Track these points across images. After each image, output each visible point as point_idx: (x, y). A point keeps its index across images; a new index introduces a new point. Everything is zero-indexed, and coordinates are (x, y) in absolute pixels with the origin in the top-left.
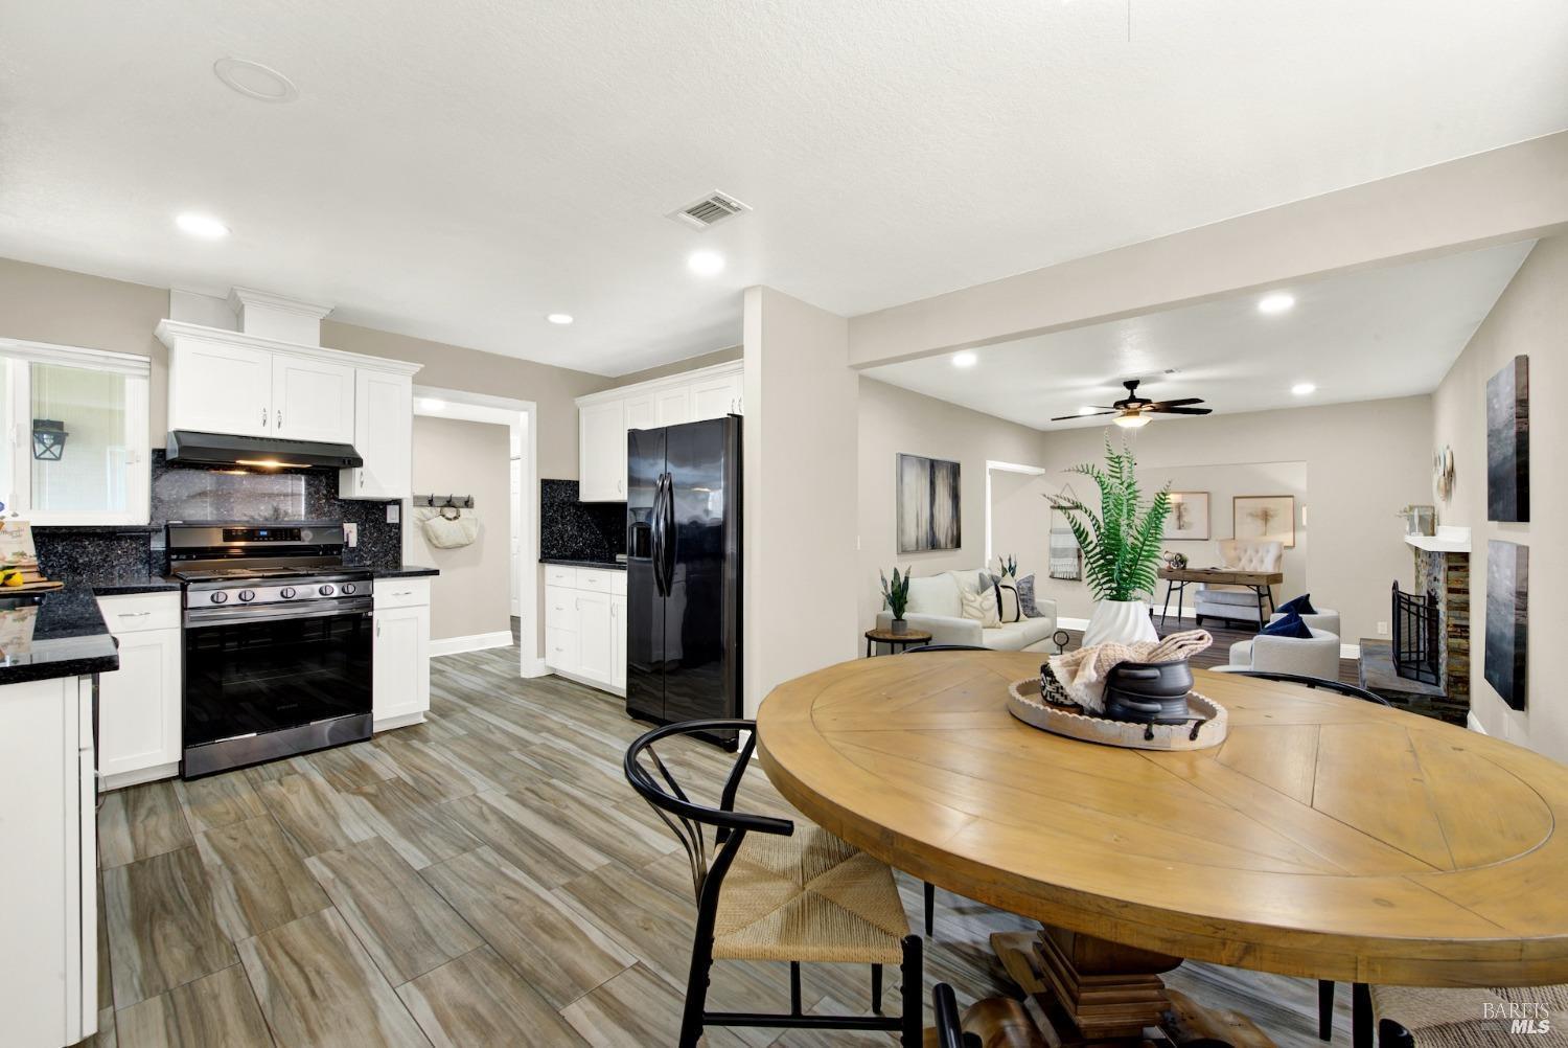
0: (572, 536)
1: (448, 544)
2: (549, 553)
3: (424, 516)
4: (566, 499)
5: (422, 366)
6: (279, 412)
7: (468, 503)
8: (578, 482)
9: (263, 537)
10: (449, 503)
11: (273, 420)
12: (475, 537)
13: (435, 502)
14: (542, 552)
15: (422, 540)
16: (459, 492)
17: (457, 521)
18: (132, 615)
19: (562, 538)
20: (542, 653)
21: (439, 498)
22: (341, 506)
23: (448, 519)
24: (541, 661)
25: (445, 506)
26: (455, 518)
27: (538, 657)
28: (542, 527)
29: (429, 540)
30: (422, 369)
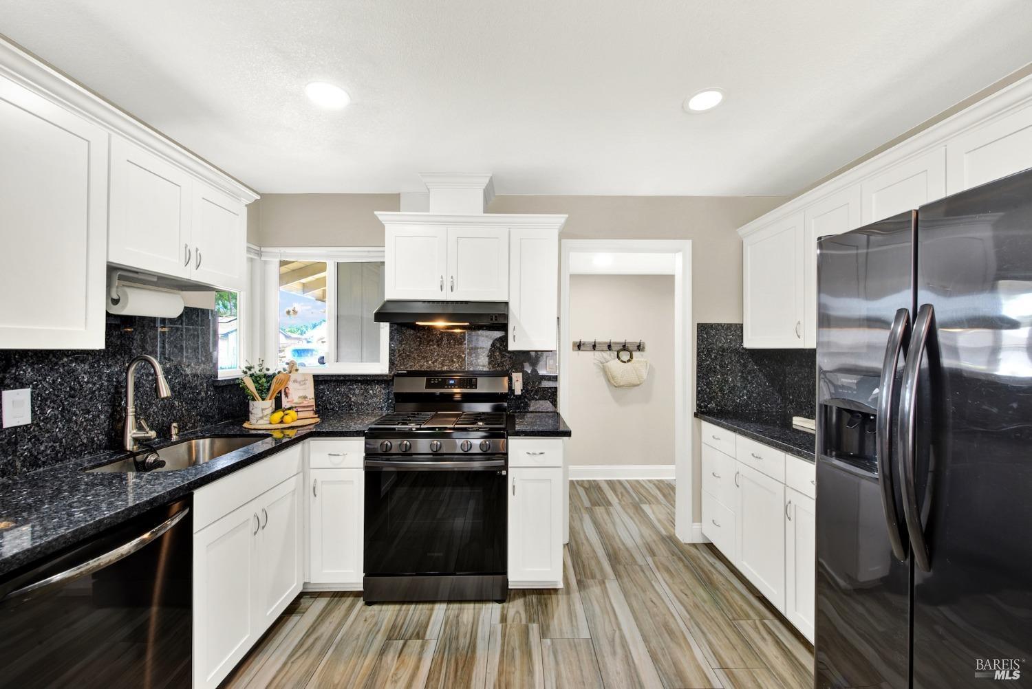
0: (733, 388)
1: (621, 384)
2: (706, 407)
3: (605, 359)
4: (726, 346)
5: (567, 216)
6: (452, 277)
7: (640, 347)
8: (741, 326)
9: (451, 385)
10: (625, 347)
11: (447, 287)
12: (645, 377)
13: (613, 347)
14: (698, 405)
15: (604, 380)
16: (632, 338)
17: (629, 363)
18: (338, 455)
19: (721, 390)
20: (698, 516)
21: (616, 343)
22: (510, 357)
23: (624, 362)
24: (696, 526)
25: (621, 350)
26: (629, 361)
27: (693, 522)
28: (698, 377)
29: (609, 381)
30: (567, 220)
